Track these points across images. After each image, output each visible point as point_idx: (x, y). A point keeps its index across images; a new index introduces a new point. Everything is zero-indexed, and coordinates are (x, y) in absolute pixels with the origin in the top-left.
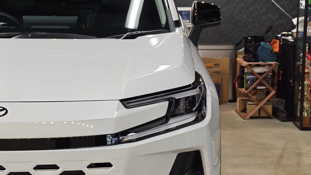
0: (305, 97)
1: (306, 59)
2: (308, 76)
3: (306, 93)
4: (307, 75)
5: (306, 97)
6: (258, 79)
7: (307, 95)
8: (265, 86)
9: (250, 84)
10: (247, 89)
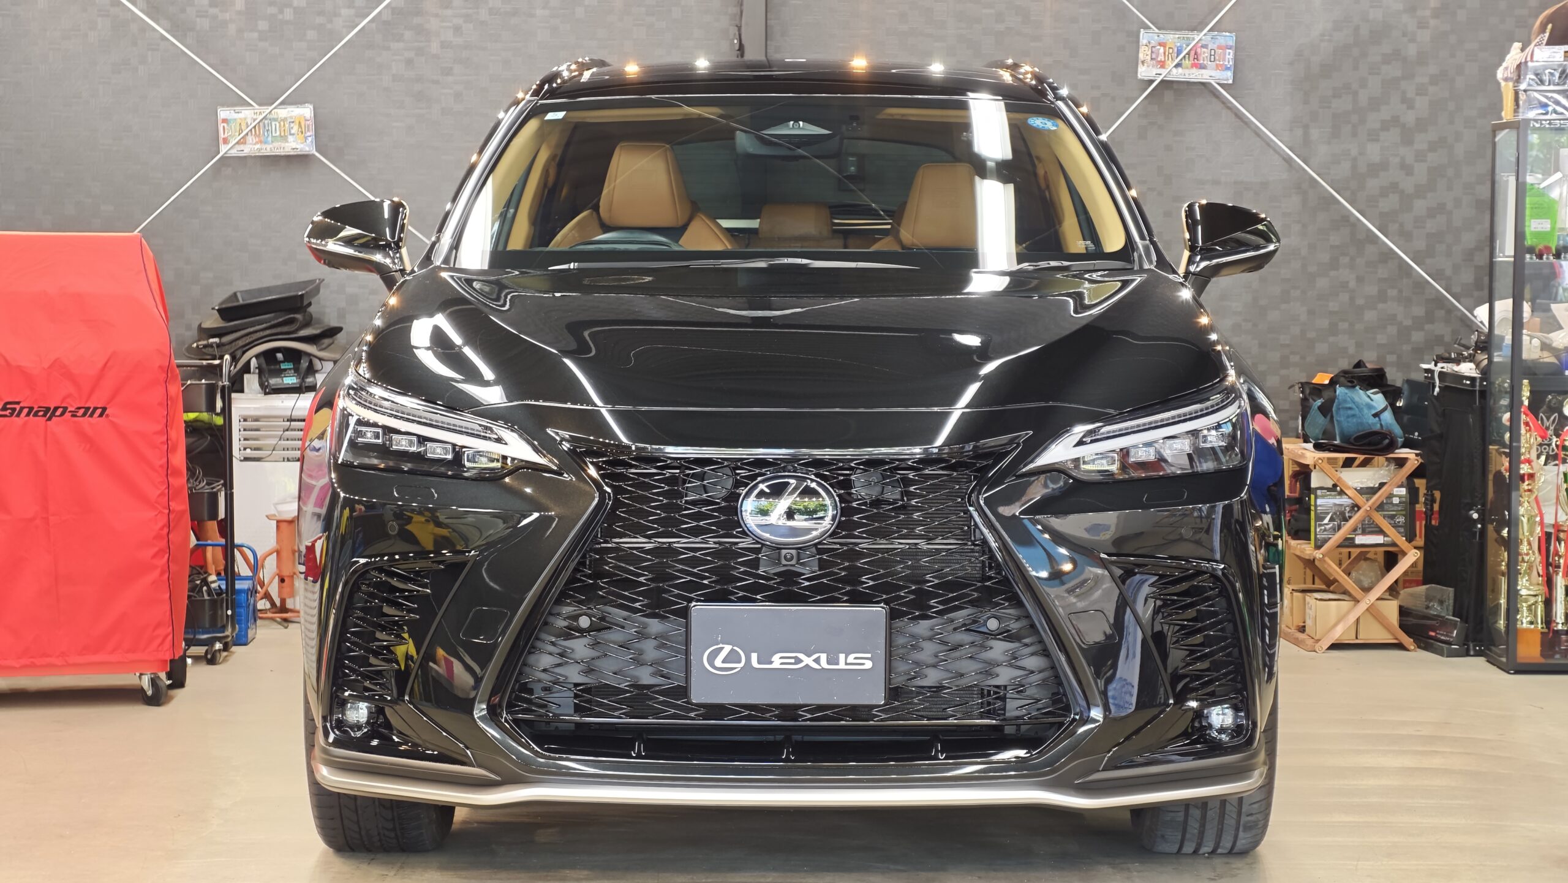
0: (1523, 561)
1: (1523, 431)
2: (1530, 487)
3: (1524, 548)
4: (1527, 482)
5: (1526, 558)
6: (1359, 508)
7: (1527, 554)
8: (1385, 535)
9: (1331, 525)
10: (1319, 543)
